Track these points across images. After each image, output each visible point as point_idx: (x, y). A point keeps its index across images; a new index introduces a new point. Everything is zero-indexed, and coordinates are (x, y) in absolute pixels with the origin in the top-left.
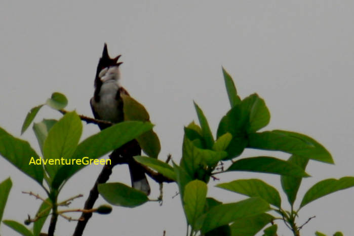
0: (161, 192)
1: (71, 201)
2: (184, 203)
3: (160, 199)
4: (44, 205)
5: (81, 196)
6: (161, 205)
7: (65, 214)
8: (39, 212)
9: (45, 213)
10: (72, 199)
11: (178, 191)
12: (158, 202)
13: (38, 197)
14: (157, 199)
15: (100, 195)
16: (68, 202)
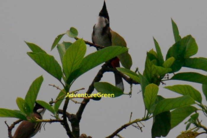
0: (131, 90)
1: (77, 92)
2: (144, 97)
3: (130, 94)
4: (61, 93)
5: (83, 89)
6: (131, 97)
7: (73, 99)
8: (58, 97)
9: (62, 98)
10: (78, 91)
11: (141, 90)
12: (129, 95)
13: (58, 88)
14: (129, 93)
15: (95, 89)
16: (75, 92)
